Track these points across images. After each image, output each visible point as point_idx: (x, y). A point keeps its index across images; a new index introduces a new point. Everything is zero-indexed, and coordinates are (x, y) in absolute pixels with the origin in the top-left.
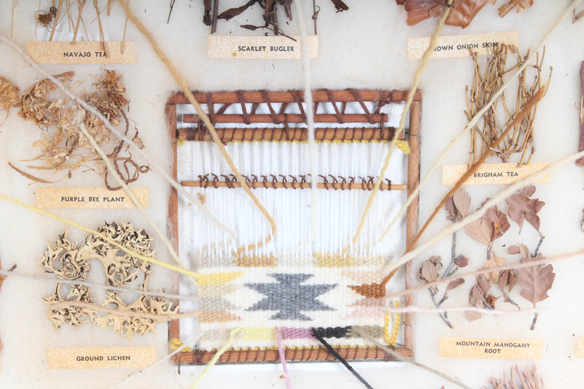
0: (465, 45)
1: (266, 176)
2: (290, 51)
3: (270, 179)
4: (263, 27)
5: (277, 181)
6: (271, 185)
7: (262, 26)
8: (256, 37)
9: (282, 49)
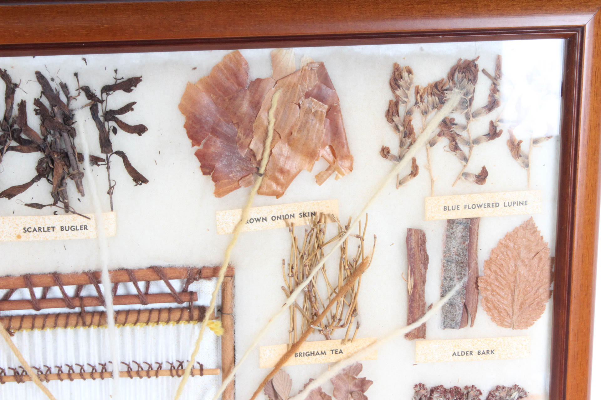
0: (281, 216)
1: (61, 367)
2: (84, 230)
3: (65, 370)
4: (51, 205)
5: (73, 372)
6: (66, 376)
7: (50, 204)
8: (44, 216)
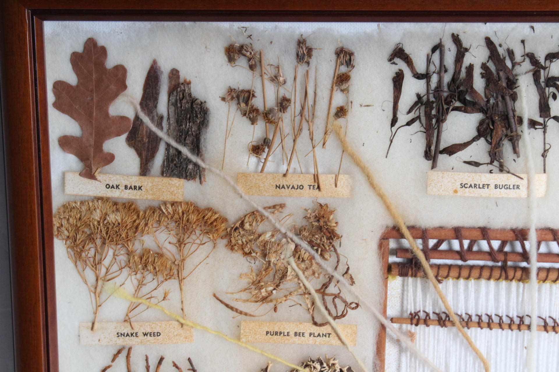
1: (482, 315)
2: (516, 190)
3: (485, 319)
4: (488, 164)
5: (493, 321)
6: (486, 325)
7: (487, 162)
8: (480, 174)
9: (507, 187)
